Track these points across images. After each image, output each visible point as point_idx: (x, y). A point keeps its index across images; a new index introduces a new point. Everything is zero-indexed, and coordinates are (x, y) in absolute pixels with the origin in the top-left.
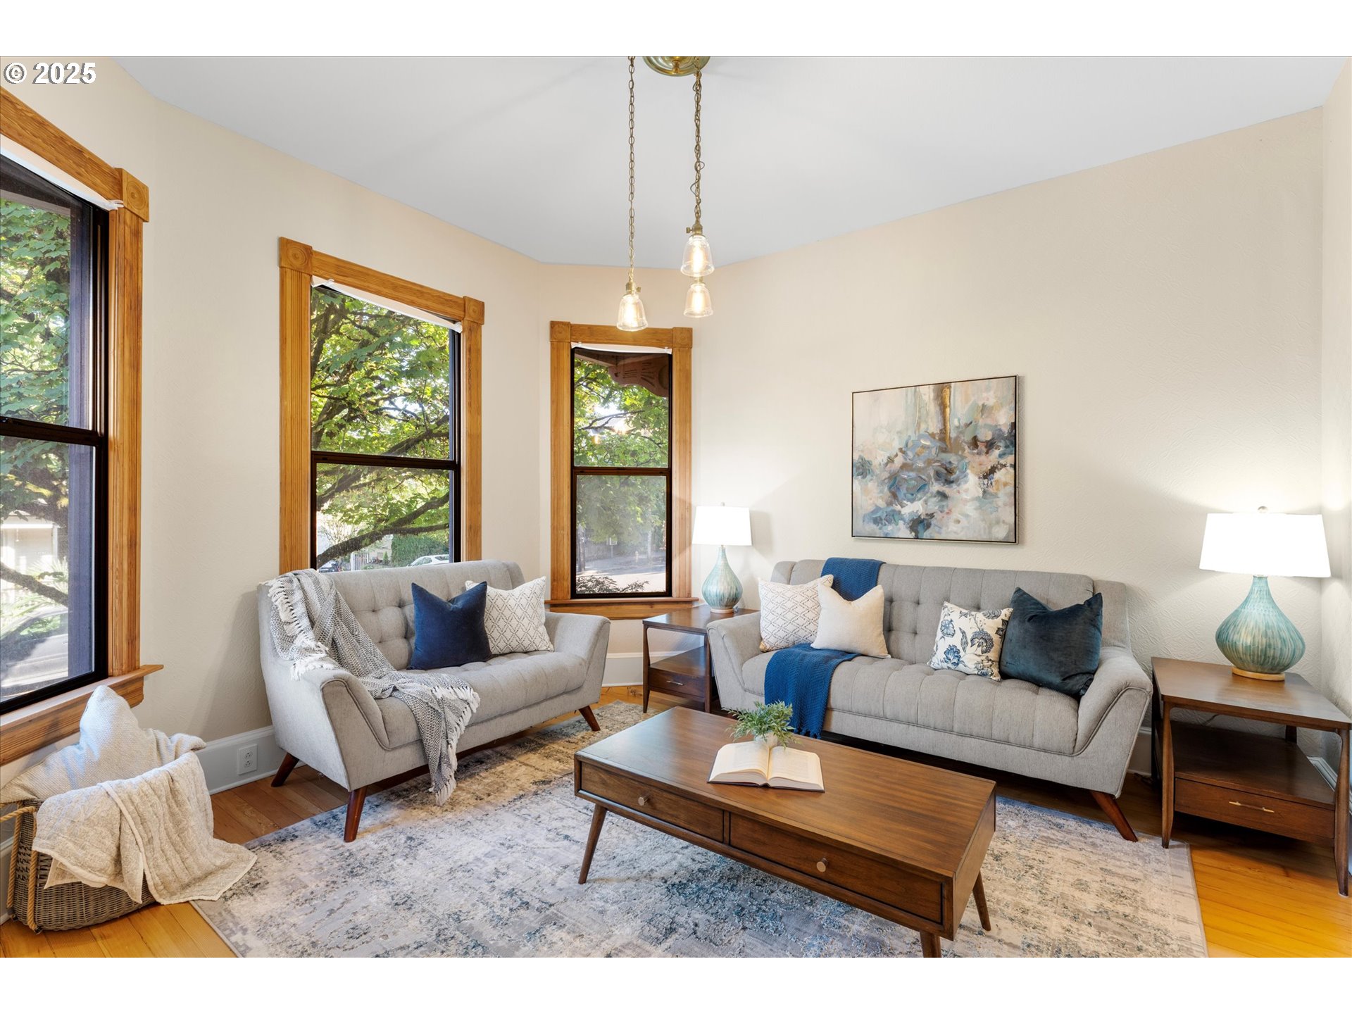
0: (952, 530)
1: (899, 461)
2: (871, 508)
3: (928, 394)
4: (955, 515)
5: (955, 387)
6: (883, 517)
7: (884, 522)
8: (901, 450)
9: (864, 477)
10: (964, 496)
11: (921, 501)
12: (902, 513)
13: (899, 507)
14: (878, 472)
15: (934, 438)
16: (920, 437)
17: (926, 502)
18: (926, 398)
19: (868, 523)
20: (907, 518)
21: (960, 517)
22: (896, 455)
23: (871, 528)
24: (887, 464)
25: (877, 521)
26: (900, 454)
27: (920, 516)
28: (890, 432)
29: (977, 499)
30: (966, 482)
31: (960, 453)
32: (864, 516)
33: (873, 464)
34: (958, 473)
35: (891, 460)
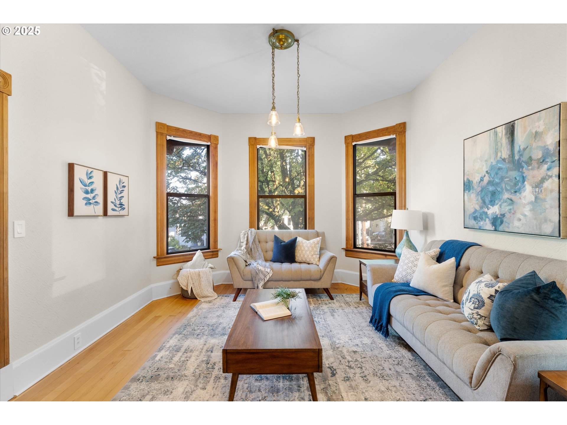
0: (516, 225)
1: (486, 179)
2: (473, 210)
3: (502, 131)
4: (519, 215)
5: (517, 123)
6: (478, 216)
7: (479, 219)
8: (487, 172)
9: (469, 191)
10: (524, 201)
11: (498, 205)
12: (488, 213)
13: (486, 210)
14: (476, 187)
15: (505, 162)
16: (498, 162)
17: (500, 206)
18: (500, 135)
19: (471, 219)
20: (490, 216)
21: (521, 217)
22: (485, 176)
23: (472, 223)
24: (480, 182)
25: (475, 218)
26: (487, 175)
27: (497, 216)
28: (481, 161)
29: (531, 203)
30: (525, 191)
31: (521, 170)
32: (470, 215)
33: (474, 182)
34: (520, 184)
35: (482, 180)
